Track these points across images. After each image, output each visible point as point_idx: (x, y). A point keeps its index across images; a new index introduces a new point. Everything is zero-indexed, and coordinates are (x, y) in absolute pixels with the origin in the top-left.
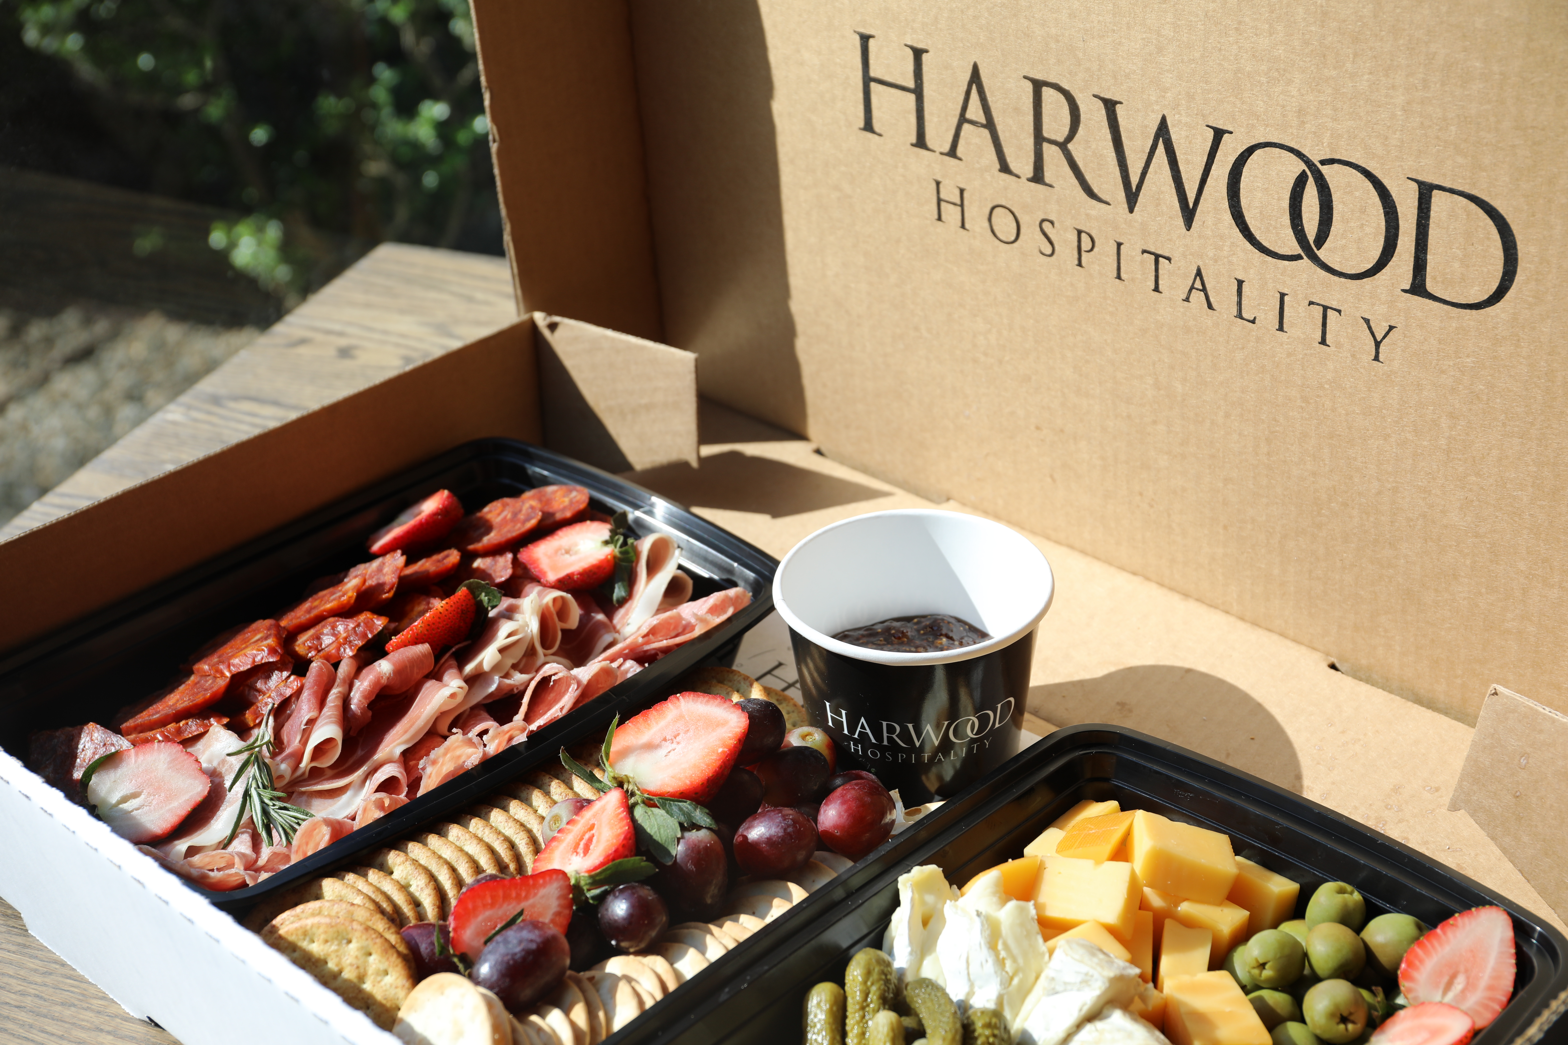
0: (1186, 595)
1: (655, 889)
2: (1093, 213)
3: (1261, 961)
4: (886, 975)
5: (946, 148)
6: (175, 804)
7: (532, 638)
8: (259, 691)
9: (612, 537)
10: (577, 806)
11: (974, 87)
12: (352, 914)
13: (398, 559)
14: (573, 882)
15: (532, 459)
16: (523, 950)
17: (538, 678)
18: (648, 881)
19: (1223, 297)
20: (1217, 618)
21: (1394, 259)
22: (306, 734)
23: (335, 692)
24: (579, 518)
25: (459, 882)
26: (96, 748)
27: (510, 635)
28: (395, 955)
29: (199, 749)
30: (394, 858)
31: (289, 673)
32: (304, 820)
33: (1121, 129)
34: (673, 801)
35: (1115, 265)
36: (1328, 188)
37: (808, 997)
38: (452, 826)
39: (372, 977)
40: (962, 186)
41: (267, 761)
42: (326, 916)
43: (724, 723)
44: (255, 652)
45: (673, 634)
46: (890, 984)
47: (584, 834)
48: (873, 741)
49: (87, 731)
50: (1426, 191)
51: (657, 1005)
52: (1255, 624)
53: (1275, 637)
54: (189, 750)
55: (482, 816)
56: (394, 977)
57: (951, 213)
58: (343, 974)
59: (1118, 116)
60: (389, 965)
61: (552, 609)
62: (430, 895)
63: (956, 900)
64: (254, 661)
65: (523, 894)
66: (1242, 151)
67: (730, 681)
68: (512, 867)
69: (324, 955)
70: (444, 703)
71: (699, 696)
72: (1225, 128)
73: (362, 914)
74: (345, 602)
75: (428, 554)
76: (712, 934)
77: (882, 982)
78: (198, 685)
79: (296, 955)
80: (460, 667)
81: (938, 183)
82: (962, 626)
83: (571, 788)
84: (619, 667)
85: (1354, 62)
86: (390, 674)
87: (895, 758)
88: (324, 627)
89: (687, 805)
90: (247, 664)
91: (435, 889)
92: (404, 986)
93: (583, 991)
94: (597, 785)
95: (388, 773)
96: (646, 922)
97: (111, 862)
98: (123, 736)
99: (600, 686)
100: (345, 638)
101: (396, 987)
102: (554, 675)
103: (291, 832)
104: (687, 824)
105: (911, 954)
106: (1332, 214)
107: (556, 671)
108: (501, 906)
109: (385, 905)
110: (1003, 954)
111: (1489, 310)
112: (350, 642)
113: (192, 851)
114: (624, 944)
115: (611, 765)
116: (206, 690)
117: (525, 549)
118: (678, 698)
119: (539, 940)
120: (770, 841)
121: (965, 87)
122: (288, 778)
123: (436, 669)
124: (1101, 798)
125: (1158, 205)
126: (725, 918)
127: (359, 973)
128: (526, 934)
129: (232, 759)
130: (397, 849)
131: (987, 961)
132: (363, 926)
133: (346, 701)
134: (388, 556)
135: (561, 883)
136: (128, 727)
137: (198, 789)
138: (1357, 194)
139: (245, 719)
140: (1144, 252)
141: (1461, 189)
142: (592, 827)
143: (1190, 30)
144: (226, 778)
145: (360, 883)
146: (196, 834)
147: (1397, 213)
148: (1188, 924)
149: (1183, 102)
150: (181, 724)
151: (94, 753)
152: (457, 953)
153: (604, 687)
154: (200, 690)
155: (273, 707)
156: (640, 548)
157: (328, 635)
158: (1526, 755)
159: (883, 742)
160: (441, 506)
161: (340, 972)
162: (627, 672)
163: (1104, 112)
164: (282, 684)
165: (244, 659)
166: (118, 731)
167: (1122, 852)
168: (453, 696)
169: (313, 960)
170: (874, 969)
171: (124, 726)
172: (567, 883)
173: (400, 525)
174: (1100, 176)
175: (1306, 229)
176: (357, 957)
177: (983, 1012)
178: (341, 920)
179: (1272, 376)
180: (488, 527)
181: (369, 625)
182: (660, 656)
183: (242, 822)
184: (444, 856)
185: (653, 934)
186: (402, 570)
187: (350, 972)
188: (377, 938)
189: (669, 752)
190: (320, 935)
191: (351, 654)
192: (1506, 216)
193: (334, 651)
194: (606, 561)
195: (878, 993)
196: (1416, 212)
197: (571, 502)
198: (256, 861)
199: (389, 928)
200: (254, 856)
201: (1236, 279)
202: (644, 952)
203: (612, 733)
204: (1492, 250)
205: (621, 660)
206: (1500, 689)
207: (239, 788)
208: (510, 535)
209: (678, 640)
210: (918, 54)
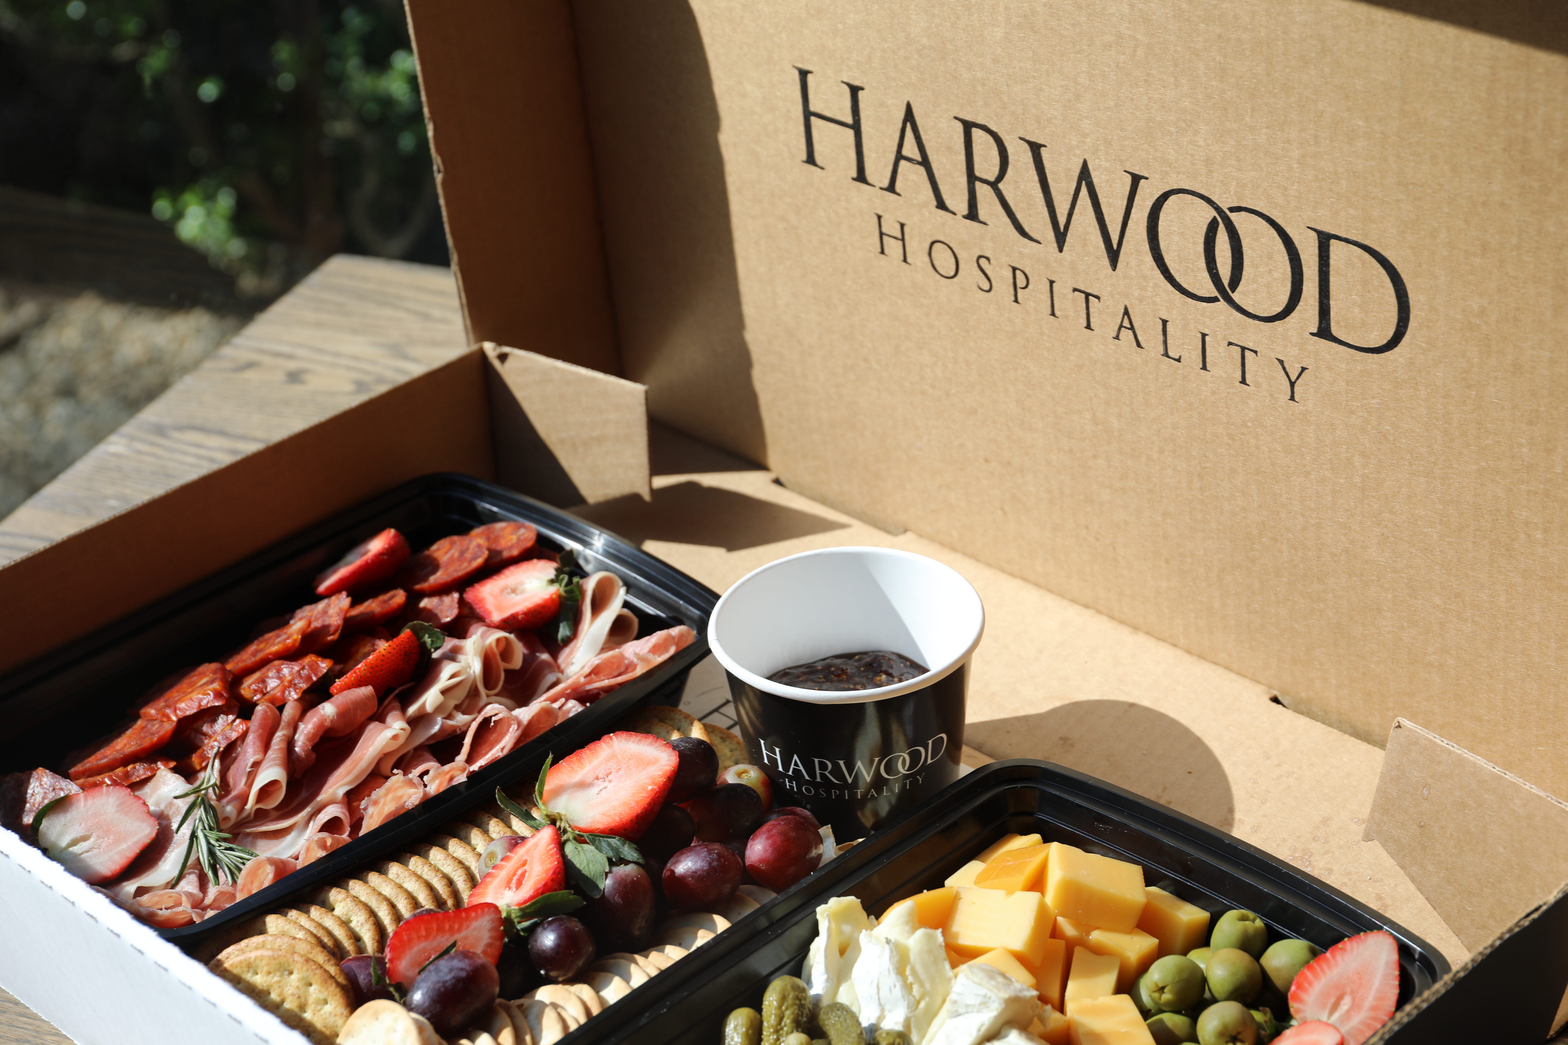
0: (1136, 628)
1: (582, 920)
2: (1026, 251)
3: (1160, 985)
4: (800, 1000)
5: (886, 183)
6: (124, 846)
7: (475, 680)
8: (205, 735)
9: (557, 576)
10: (512, 843)
11: (908, 125)
12: (294, 947)
13: (343, 601)
14: (504, 915)
15: (482, 495)
16: (454, 978)
17: (480, 719)
18: (577, 913)
19: (1151, 336)
20: (1165, 651)
21: (1301, 303)
22: (251, 776)
23: (279, 735)
24: (526, 556)
25: (397, 917)
26: (45, 793)
27: (452, 677)
28: (334, 985)
29: (147, 793)
30: (335, 895)
31: (235, 716)
32: (248, 860)
33: (1047, 171)
34: (603, 837)
35: (1049, 303)
36: (1237, 234)
37: (726, 1021)
38: (392, 864)
39: (313, 1006)
40: (903, 221)
41: (213, 803)
42: (268, 949)
43: (655, 761)
44: (200, 696)
45: (616, 673)
46: (804, 1008)
47: (517, 870)
48: (807, 778)
49: (36, 777)
50: (1324, 240)
51: (581, 1028)
52: (1202, 657)
53: (1220, 671)
54: (137, 793)
55: (422, 854)
56: (333, 1006)
57: (893, 247)
58: (285, 1004)
59: (1043, 158)
60: (329, 995)
61: (495, 650)
62: (369, 930)
63: (872, 930)
64: (200, 705)
65: (456, 926)
66: (1158, 196)
67: (671, 720)
68: (450, 903)
69: (267, 986)
70: (387, 745)
71: (631, 736)
72: (1141, 174)
73: (303, 948)
74: (290, 645)
75: (374, 595)
76: (637, 963)
77: (795, 1007)
78: (145, 730)
79: (241, 986)
80: (404, 709)
81: (879, 217)
82: (903, 663)
83: (510, 827)
84: (560, 708)
85: (1252, 116)
86: (334, 716)
87: (829, 794)
88: (268, 670)
89: (615, 841)
90: (193, 708)
91: (375, 924)
92: (342, 1014)
93: (512, 1018)
94: (532, 823)
95: (331, 813)
96: (572, 952)
97: (66, 898)
98: (71, 781)
99: (541, 726)
100: (290, 682)
101: (335, 1016)
102: (494, 716)
103: (236, 872)
104: (615, 859)
105: (827, 980)
106: (1242, 259)
107: (497, 712)
108: (435, 938)
109: (326, 940)
110: (910, 979)
111: (1388, 354)
112: (295, 685)
113: (141, 891)
114: (553, 974)
115: (544, 804)
116: (153, 734)
117: (471, 589)
118: (611, 738)
119: (468, 968)
120: (694, 874)
121: (900, 125)
122: (233, 818)
123: (380, 711)
124: (1025, 831)
125: (1085, 245)
126: (652, 949)
127: (301, 1002)
128: (456, 963)
129: (179, 802)
130: (338, 886)
131: (895, 986)
132: (304, 958)
133: (290, 743)
134: (333, 598)
135: (493, 916)
136: (76, 772)
137: (145, 832)
138: (1264, 241)
139: (192, 762)
140: (1075, 290)
141: (1355, 239)
142: (524, 863)
143: (1103, 79)
144: (173, 820)
145: (303, 920)
146: (145, 875)
147: (1300, 260)
148: (1098, 951)
149: (1102, 147)
150: (129, 768)
151: (44, 798)
152: (393, 983)
153: (545, 727)
154: (147, 735)
155: (218, 750)
156: (585, 587)
157: (273, 678)
158: (1428, 786)
159: (816, 779)
160: (386, 546)
161: (283, 1002)
162: (569, 711)
163: (1030, 154)
164: (228, 728)
165: (190, 703)
166: (66, 776)
167: (1037, 884)
168: (395, 737)
169: (257, 991)
170: (789, 995)
171: (72, 770)
172: (499, 916)
173: (347, 564)
174: (1030, 215)
175: (1220, 273)
176: (298, 987)
177: (888, 1033)
178: (283, 952)
179: (1200, 413)
180: (435, 566)
181: (314, 668)
182: (603, 695)
183: (189, 863)
184: (384, 893)
185: (580, 963)
186: (347, 611)
187: (292, 1001)
188: (316, 969)
189: (601, 790)
190: (263, 967)
191: (296, 697)
192: (1396, 266)
193: (279, 694)
194: (551, 600)
195: (791, 1017)
196: (1317, 259)
197: (519, 539)
198: (203, 900)
199: (329, 960)
200: (201, 895)
201: (1160, 318)
202: (572, 981)
203: (545, 772)
204: (1386, 297)
205: (563, 700)
206: (1405, 722)
207: (186, 830)
208: (456, 575)
209: (620, 679)
210: (855, 91)
